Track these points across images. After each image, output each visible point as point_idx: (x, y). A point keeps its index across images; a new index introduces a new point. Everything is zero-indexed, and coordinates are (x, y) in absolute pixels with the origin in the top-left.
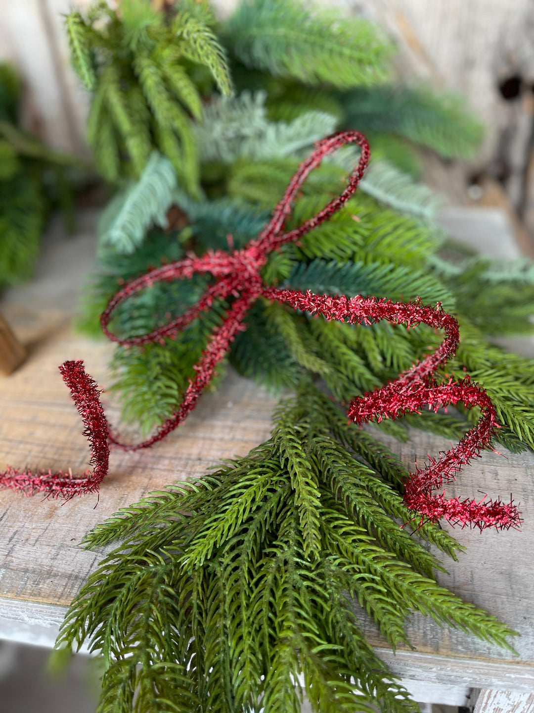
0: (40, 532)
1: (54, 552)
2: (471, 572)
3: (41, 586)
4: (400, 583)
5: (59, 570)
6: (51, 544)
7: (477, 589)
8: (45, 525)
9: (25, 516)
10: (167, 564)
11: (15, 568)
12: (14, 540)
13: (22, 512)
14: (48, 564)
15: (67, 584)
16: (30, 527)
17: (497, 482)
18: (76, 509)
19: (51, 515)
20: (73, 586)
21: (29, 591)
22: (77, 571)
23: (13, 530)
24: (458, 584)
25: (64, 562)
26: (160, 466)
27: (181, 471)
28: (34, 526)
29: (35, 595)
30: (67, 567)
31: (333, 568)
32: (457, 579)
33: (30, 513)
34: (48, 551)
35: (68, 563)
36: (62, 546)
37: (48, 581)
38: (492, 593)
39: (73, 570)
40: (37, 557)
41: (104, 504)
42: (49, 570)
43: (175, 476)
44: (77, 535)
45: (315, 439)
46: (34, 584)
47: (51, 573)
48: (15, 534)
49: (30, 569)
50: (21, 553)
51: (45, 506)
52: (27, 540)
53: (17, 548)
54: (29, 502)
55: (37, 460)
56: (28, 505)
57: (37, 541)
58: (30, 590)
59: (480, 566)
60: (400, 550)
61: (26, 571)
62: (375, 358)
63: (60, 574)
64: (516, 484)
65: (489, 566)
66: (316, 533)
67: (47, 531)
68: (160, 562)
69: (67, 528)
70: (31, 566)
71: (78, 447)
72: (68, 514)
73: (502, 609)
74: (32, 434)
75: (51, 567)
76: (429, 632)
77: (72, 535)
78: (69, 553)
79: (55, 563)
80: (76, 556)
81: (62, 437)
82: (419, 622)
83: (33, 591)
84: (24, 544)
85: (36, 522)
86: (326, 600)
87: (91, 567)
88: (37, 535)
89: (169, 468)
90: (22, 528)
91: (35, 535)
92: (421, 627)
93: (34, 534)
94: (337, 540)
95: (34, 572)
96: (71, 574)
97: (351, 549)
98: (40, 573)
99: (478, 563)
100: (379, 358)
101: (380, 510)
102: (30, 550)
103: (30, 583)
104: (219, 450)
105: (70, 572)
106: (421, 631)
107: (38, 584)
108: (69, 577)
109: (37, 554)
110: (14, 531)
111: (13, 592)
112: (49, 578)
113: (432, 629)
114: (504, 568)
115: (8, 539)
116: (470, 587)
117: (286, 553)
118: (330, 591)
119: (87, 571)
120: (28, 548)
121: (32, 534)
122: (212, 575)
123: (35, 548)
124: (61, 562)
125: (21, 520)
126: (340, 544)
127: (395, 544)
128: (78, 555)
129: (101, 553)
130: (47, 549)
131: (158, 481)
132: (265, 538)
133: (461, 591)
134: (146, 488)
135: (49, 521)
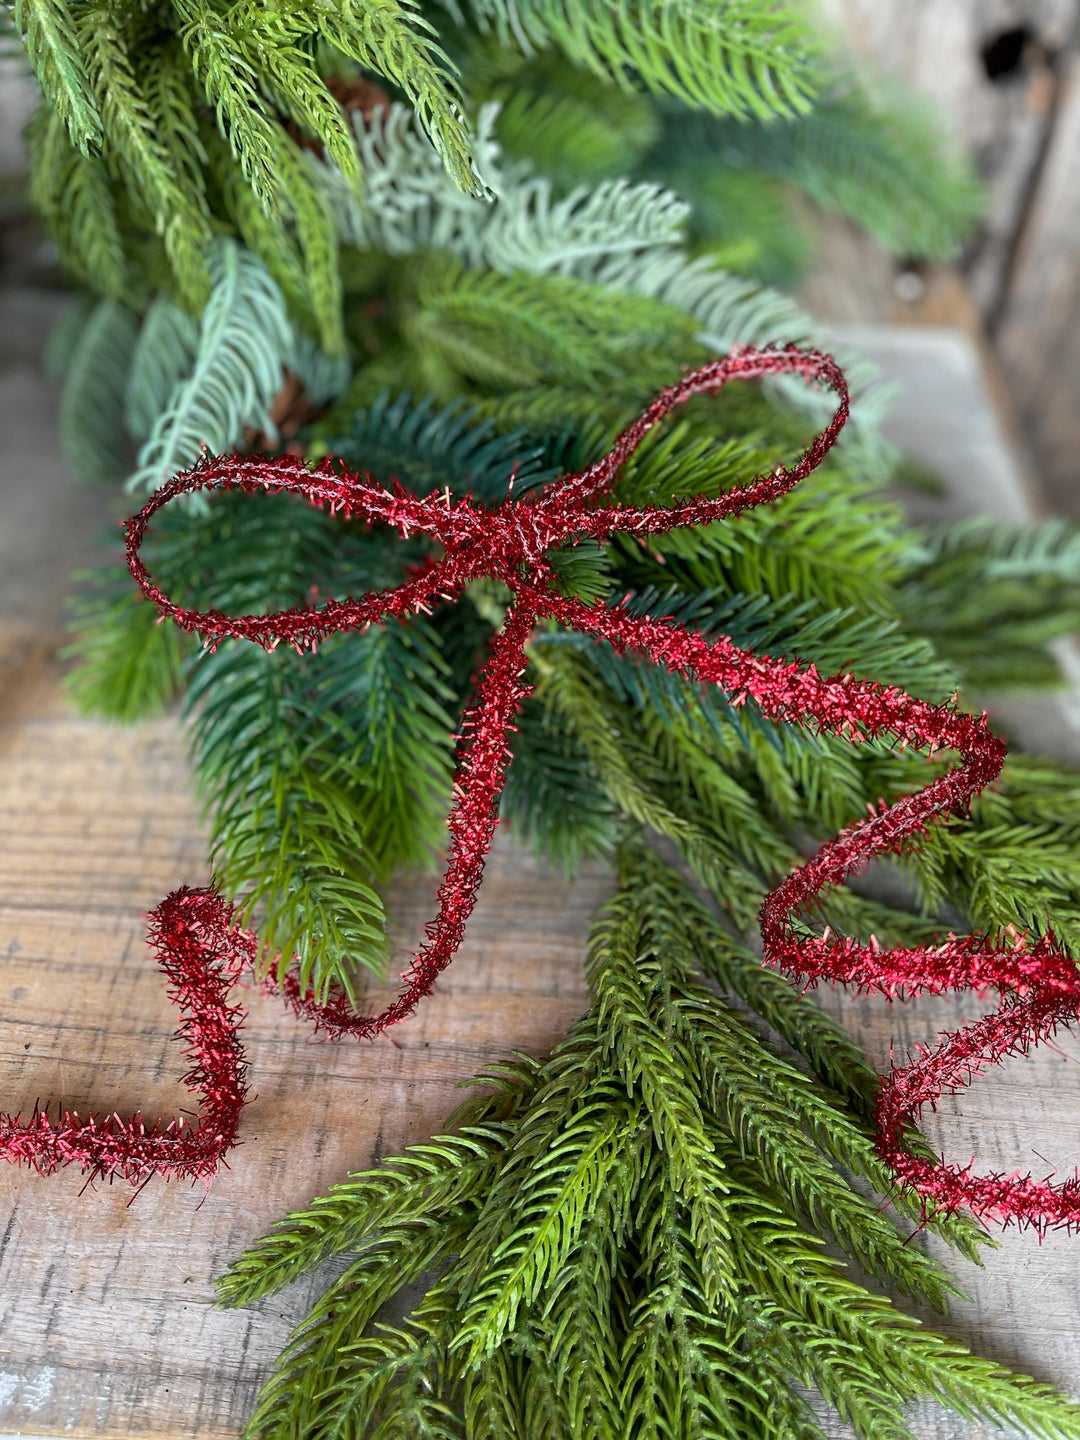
0: (107, 1264)
1: (151, 1315)
2: (1008, 1284)
3: (145, 1404)
4: (895, 1348)
5: (175, 1360)
6: (142, 1295)
7: (1021, 1323)
8: (113, 1247)
9: (62, 1226)
10: (422, 1346)
11: (75, 1364)
12: (52, 1290)
13: (52, 1216)
14: (146, 1348)
15: (202, 1395)
16: (82, 1255)
17: (1032, 1069)
18: (176, 1197)
19: (120, 1219)
20: (217, 1399)
21: (122, 1419)
22: (215, 1359)
23: (43, 1264)
24: (986, 1315)
25: (182, 1339)
26: (341, 1070)
27: (393, 1080)
28: (88, 1250)
29: (138, 1427)
30: (192, 1352)
31: (760, 1321)
32: (984, 1303)
33: (70, 1217)
34: (138, 1313)
35: (193, 1341)
36: (167, 1300)
37: (159, 1390)
38: (1048, 1328)
39: (208, 1360)
40: (118, 1332)
41: (238, 1180)
42: (154, 1362)
43: (380, 1094)
44: (194, 1268)
45: (677, 1003)
46: (128, 1399)
47: (160, 1369)
48: (50, 1273)
49: (110, 1362)
50: (77, 1322)
51: (101, 1195)
52: (82, 1288)
53: (65, 1310)
54: (60, 1186)
55: (50, 1068)
56: (60, 1194)
57: (105, 1289)
58: (125, 1415)
59: (1021, 1270)
60: (878, 1255)
61: (102, 1368)
62: (785, 797)
63: (180, 1371)
64: (1065, 1070)
65: (1036, 1268)
66: (726, 1256)
67: (123, 1262)
68: (407, 1344)
69: (165, 1251)
70: (112, 1355)
71: (140, 1026)
72: (161, 1212)
73: (1069, 1359)
74: (18, 993)
75: (155, 1353)
76: (945, 1428)
77: (183, 1268)
78: (186, 1315)
79: (164, 1343)
80: (204, 1323)
81: (95, 997)
82: (925, 1409)
83: (132, 1416)
84: (78, 1301)
85: (92, 1240)
86: (762, 1405)
87: (245, 1348)
88: (101, 1274)
89: (363, 1072)
90: (62, 1257)
91: (97, 1274)
92: (931, 1418)
93: (96, 1272)
94: (764, 1262)
95: (120, 1370)
96: (206, 1369)
97: (793, 1279)
98: (136, 1372)
99: (1018, 1262)
100: (792, 795)
101: (837, 1178)
102: (98, 1315)
103: (119, 1397)
104: (463, 1019)
105: (202, 1365)
106: (933, 1427)
107: (138, 1400)
108: (204, 1376)
109: (115, 1324)
110: (46, 1267)
111: (87, 1425)
112: (158, 1382)
113: (952, 1421)
114: (1064, 1269)
115: (38, 1290)
116: (1008, 1319)
117: (668, 1301)
118: (768, 1382)
119: (239, 1357)
120: (90, 1310)
121: (91, 1272)
122: (520, 1360)
123: (105, 1308)
124: (173, 1340)
125: (54, 1237)
126: (772, 1272)
127: (866, 1243)
128: (209, 1320)
129: (259, 1310)
130: (136, 1310)
131: (345, 1109)
132: (618, 1269)
133: (994, 1330)
134: (323, 1131)
135: (119, 1233)
